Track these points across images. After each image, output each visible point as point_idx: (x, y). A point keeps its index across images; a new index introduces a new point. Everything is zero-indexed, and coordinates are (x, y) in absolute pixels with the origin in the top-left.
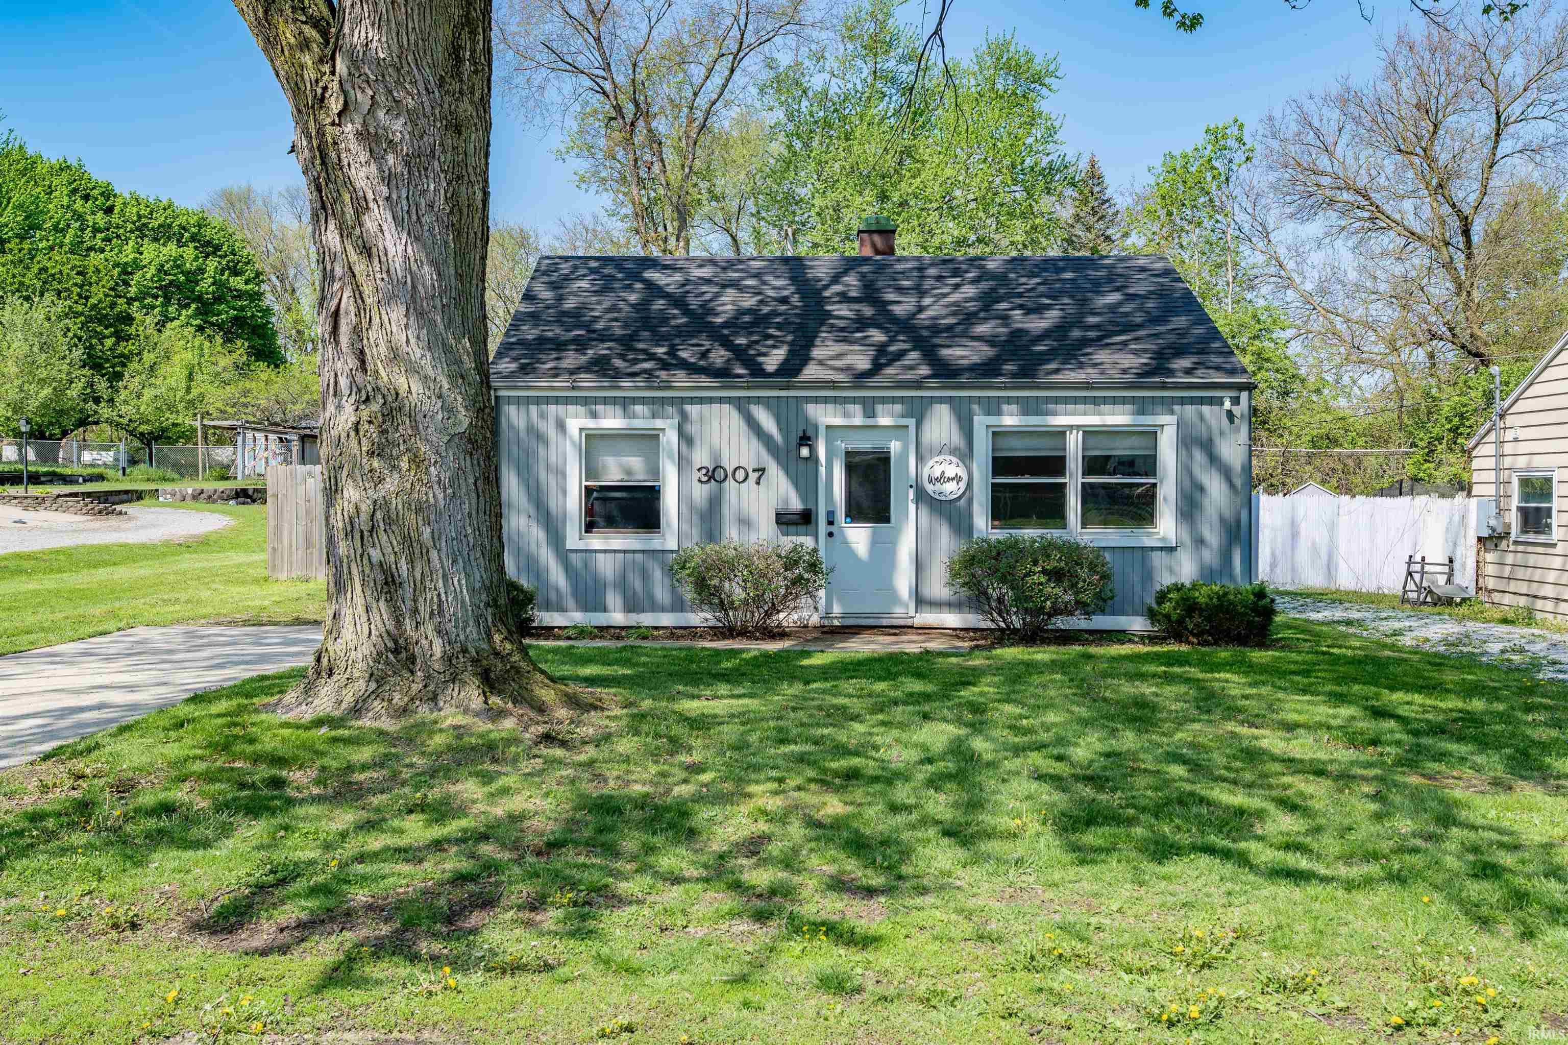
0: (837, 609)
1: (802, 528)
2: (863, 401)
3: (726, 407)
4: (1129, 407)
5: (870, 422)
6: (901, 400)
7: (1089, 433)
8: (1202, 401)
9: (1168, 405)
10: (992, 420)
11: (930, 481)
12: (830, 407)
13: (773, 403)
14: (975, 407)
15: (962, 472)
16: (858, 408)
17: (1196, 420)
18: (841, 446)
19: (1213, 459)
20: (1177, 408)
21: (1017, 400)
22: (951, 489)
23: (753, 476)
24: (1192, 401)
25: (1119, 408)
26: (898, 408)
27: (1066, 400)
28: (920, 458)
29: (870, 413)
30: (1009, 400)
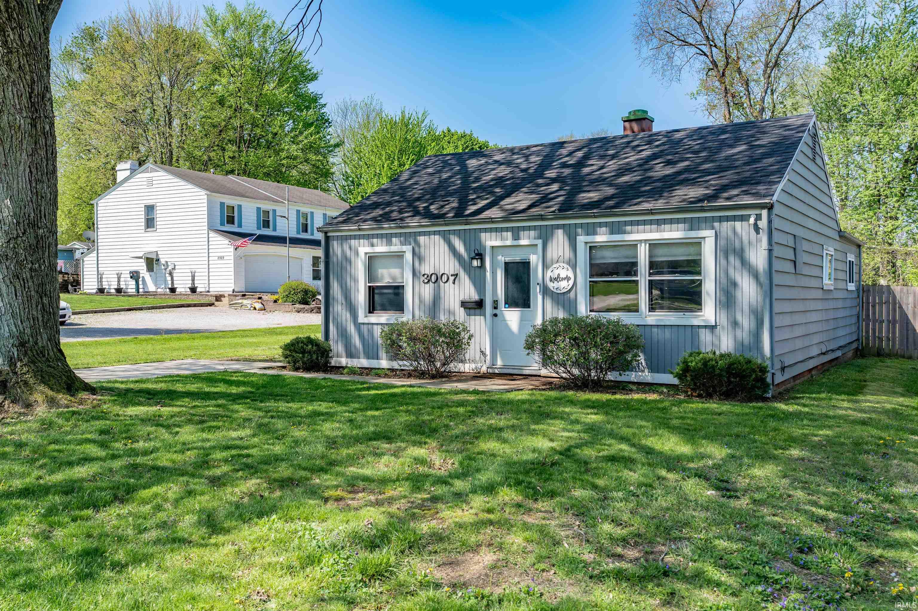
0: (499, 363)
1: (478, 311)
2: (512, 229)
3: (437, 237)
4: (681, 226)
5: (515, 243)
6: (535, 228)
7: (653, 245)
8: (734, 218)
9: (709, 223)
10: (589, 238)
11: (551, 281)
12: (494, 234)
13: (462, 233)
14: (579, 230)
15: (571, 274)
16: (509, 234)
17: (730, 233)
18: (501, 259)
19: (745, 263)
20: (716, 224)
21: (606, 224)
22: (564, 285)
23: (452, 279)
24: (728, 219)
25: (674, 226)
26: (532, 233)
27: (638, 223)
28: (545, 266)
29: (516, 237)
30: (600, 225)
